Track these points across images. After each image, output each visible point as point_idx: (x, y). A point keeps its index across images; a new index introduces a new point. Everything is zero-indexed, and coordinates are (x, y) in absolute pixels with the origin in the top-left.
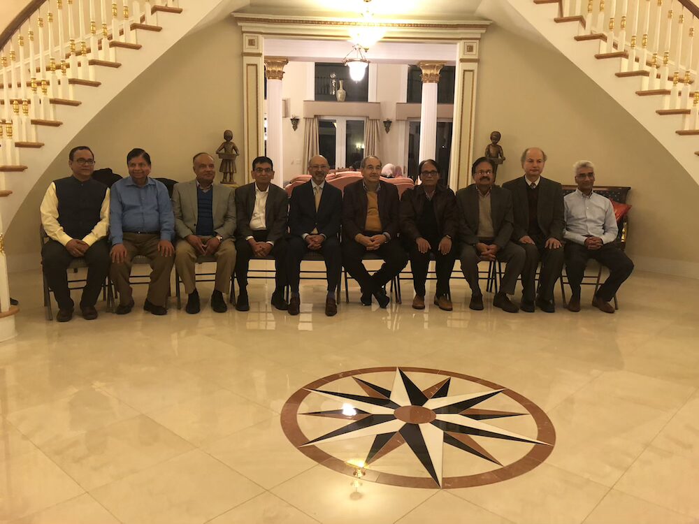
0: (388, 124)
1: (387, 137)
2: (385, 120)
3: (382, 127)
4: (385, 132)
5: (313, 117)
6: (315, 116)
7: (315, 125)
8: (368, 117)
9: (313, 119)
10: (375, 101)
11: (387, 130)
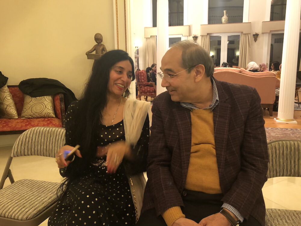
0: (256, 36)
1: (255, 45)
2: (255, 34)
3: (251, 38)
4: (254, 42)
5: (206, 35)
6: (208, 34)
7: (208, 40)
8: (242, 33)
9: (207, 36)
10: (247, 22)
11: (255, 40)
